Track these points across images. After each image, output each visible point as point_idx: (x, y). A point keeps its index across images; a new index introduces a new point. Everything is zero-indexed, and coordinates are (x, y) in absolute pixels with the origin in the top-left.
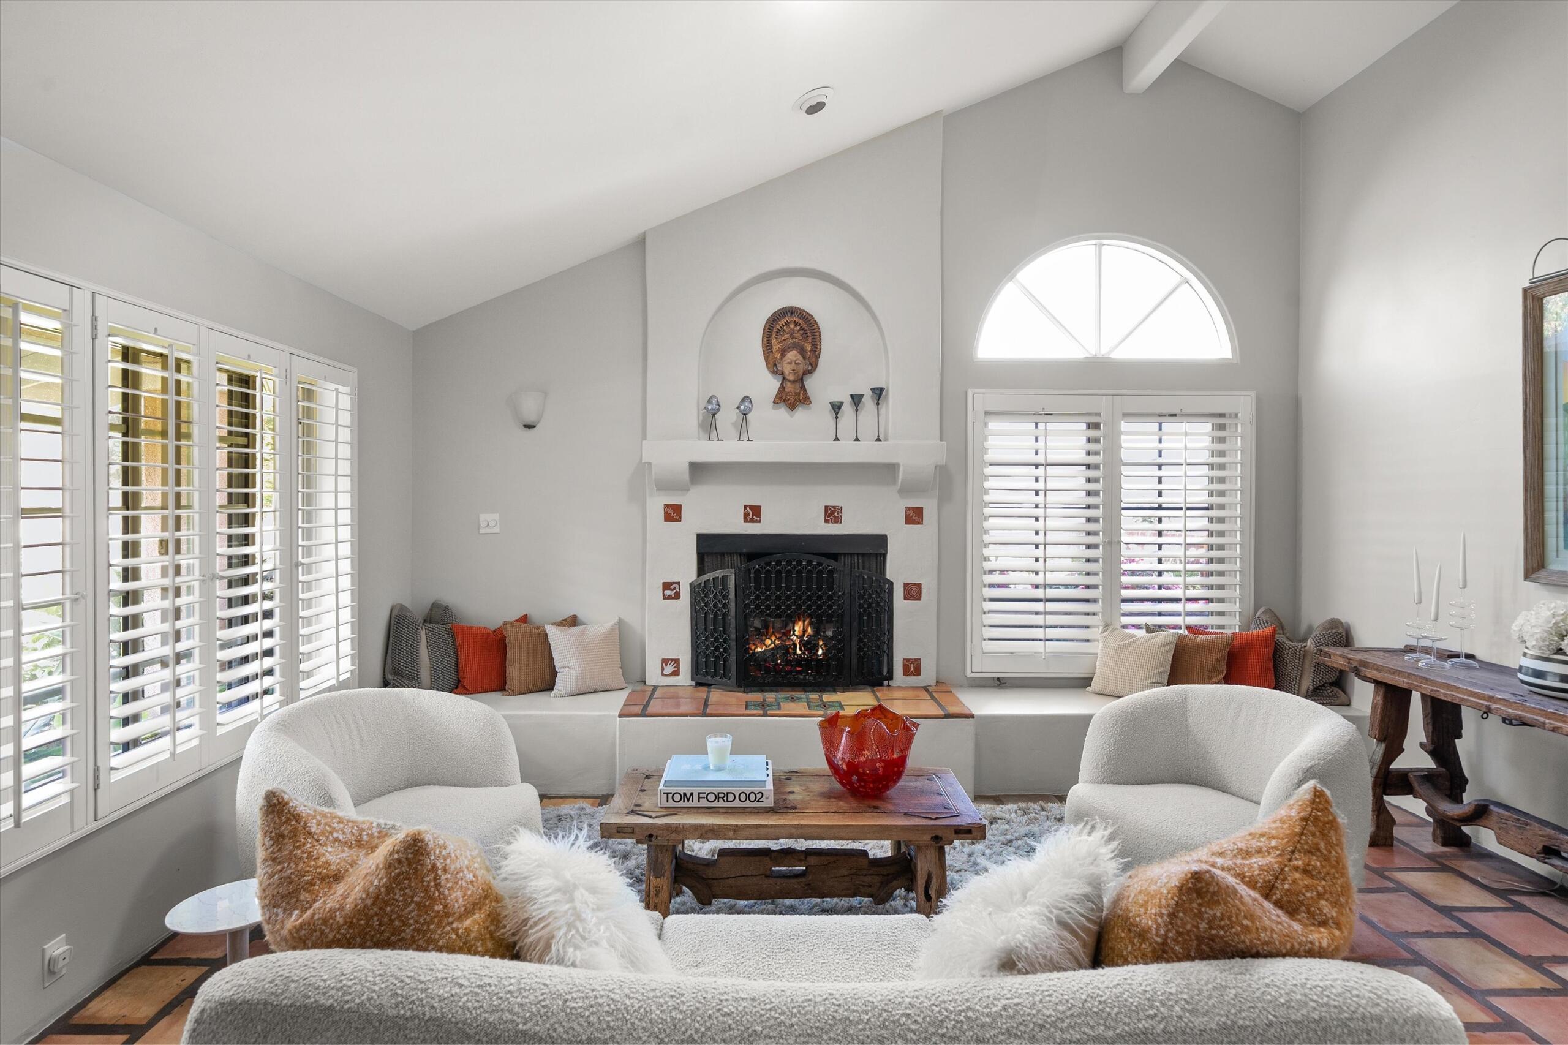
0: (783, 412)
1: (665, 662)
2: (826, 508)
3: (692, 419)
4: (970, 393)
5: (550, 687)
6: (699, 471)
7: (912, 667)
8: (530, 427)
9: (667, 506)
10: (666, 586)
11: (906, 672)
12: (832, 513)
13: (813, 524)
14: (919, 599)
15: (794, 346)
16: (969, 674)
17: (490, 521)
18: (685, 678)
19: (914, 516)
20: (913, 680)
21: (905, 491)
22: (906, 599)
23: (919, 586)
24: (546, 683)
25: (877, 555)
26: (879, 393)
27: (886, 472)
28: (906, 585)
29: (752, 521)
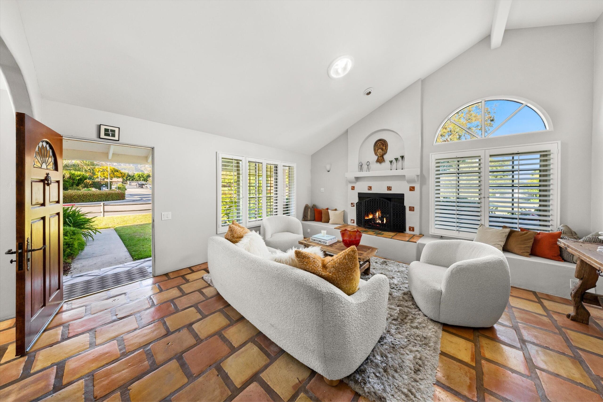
0: (378, 164)
1: (352, 220)
2: (388, 187)
3: (356, 167)
4: (430, 154)
5: (328, 222)
6: (357, 179)
7: (412, 229)
8: (329, 171)
9: (352, 187)
10: (352, 204)
11: (410, 230)
12: (389, 188)
13: (384, 191)
14: (414, 211)
15: (380, 148)
16: (430, 233)
17: (322, 189)
18: (355, 224)
19: (412, 189)
20: (412, 233)
21: (409, 182)
22: (410, 210)
23: (414, 207)
24: (327, 221)
25: (401, 199)
26: (402, 157)
27: (402, 177)
28: (410, 207)
29: (370, 190)
